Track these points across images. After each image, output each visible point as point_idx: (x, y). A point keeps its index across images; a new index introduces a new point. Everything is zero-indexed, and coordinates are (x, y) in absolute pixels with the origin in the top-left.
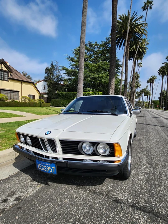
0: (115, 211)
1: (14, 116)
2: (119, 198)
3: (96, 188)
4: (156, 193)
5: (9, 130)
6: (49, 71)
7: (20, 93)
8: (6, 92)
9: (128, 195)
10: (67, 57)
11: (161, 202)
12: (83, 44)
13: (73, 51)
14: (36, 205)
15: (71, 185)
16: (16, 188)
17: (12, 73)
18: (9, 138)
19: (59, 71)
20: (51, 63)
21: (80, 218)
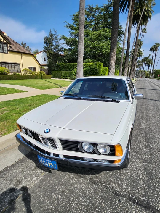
0: (113, 205)
1: (17, 91)
2: (118, 189)
3: (96, 178)
4: (153, 185)
5: (13, 110)
6: (48, 41)
7: (21, 65)
8: (7, 65)
9: (126, 186)
10: (66, 24)
11: (158, 195)
12: (83, 11)
13: (72, 17)
14: (40, 196)
15: (72, 173)
16: (22, 176)
17: (11, 44)
18: (13, 119)
19: (59, 40)
20: (50, 31)
21: (81, 211)
